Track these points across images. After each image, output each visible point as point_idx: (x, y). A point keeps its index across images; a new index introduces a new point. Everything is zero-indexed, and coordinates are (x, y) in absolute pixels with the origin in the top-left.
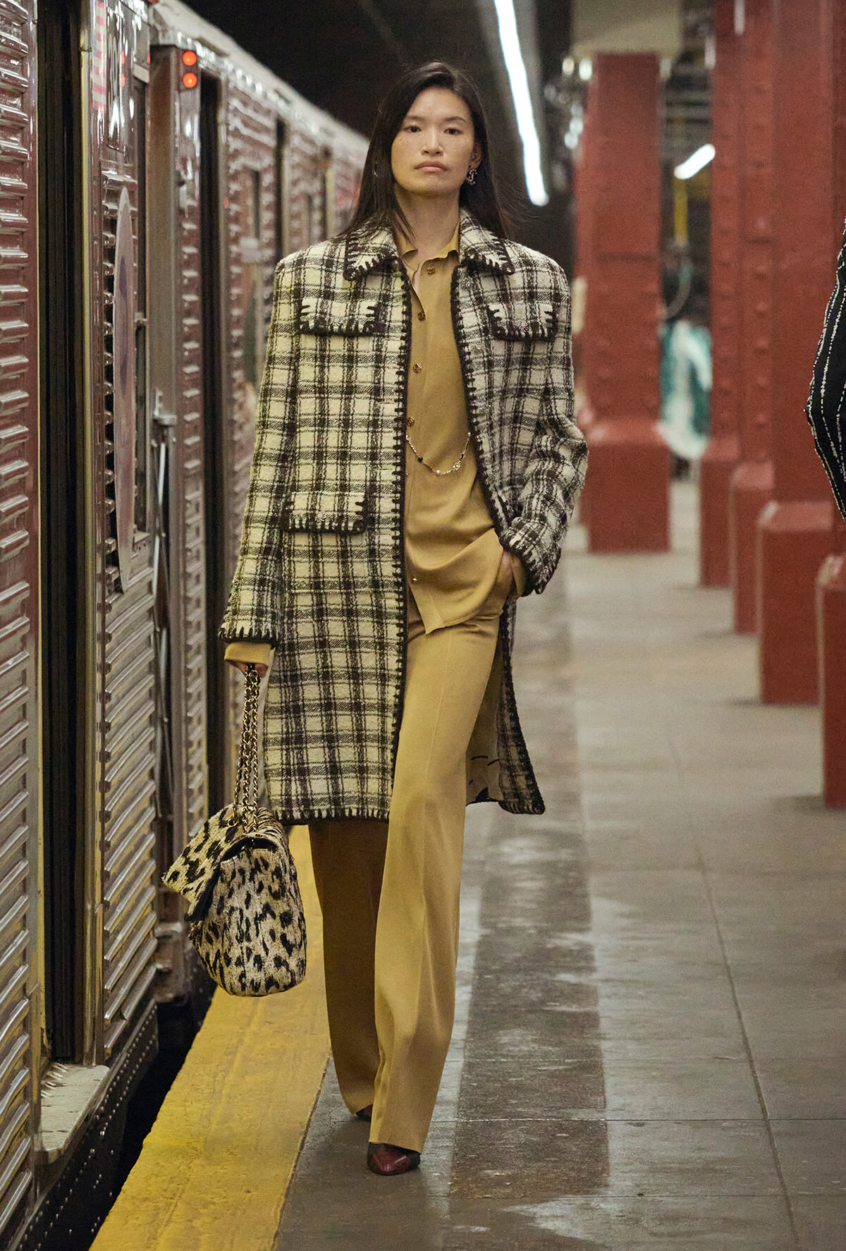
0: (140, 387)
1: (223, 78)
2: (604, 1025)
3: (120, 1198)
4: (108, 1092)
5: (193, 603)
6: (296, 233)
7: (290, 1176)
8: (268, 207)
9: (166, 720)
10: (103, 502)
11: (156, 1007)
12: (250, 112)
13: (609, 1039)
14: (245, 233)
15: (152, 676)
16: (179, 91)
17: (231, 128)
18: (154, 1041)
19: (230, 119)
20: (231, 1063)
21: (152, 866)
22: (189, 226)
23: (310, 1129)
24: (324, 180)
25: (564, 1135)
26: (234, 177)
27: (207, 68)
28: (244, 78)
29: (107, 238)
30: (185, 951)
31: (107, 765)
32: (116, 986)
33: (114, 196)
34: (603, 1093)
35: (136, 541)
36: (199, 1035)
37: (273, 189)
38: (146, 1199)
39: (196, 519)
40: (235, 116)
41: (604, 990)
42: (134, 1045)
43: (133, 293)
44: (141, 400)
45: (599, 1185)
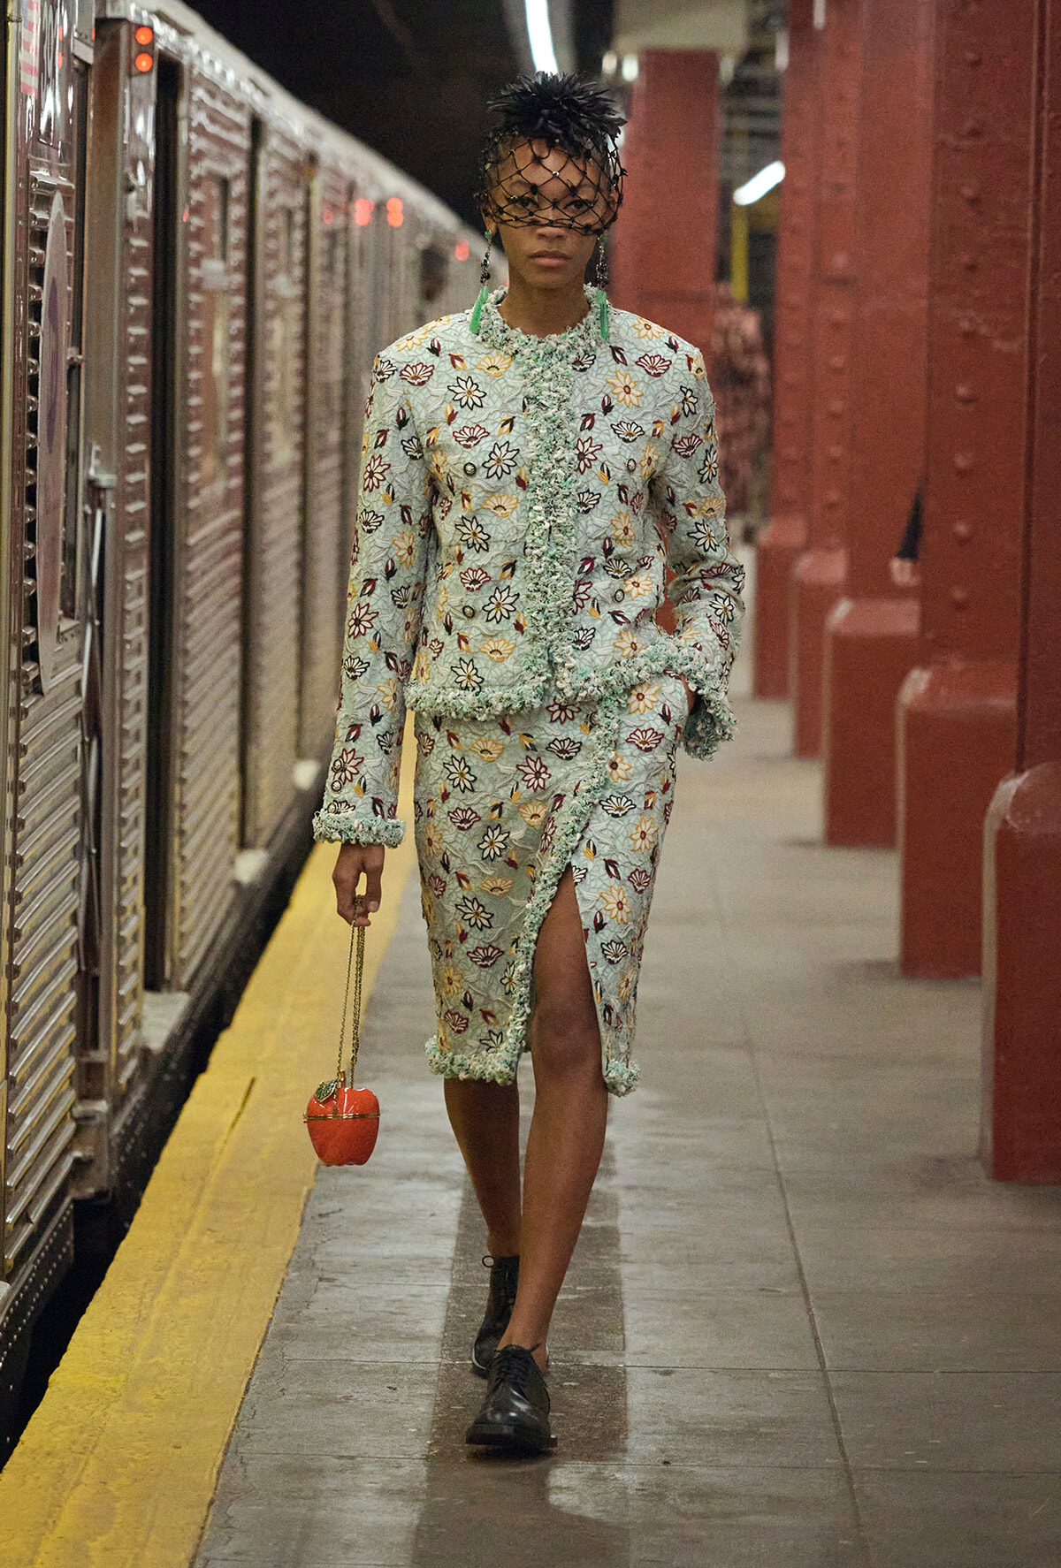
0: (73, 440)
1: (185, 61)
2: (625, 1244)
3: (17, 1450)
4: (8, 1313)
5: (131, 708)
6: (272, 255)
7: (230, 1428)
8: (237, 223)
9: (94, 851)
10: (21, 582)
11: (72, 1207)
12: (219, 106)
13: (632, 1262)
14: (208, 254)
15: (77, 798)
16: (130, 75)
17: (194, 124)
18: (68, 1249)
19: (193, 111)
20: (163, 1279)
21: (71, 1032)
22: (138, 242)
23: (256, 1369)
24: (308, 193)
25: (573, 1384)
26: (196, 184)
27: (166, 48)
28: (211, 62)
29: (34, 254)
30: (111, 1136)
31: (17, 908)
32: (22, 1181)
33: (45, 202)
34: (623, 1329)
35: (62, 629)
36: (123, 1244)
37: (245, 199)
38: (49, 1454)
39: (138, 604)
40: (199, 108)
41: (625, 1199)
42: (43, 1254)
43: (65, 324)
44: (73, 457)
45: (615, 1450)
